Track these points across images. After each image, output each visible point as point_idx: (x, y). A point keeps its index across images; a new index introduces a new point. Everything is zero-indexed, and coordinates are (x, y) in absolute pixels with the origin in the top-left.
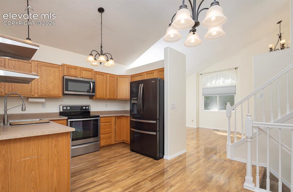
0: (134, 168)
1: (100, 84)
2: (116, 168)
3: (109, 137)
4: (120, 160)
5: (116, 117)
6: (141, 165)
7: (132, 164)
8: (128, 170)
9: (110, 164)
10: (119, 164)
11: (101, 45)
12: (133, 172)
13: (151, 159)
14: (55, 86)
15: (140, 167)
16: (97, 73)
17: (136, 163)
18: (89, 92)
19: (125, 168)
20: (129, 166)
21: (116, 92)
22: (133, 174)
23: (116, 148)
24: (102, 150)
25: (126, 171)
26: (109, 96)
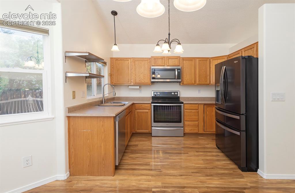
0: (199, 168)
1: (187, 69)
2: (180, 160)
3: (196, 125)
4: (193, 153)
5: (205, 104)
6: (212, 168)
7: (202, 162)
8: (190, 167)
9: (178, 153)
10: (188, 157)
11: (169, 33)
12: (192, 172)
13: (234, 166)
14: (145, 76)
15: (208, 170)
16: (184, 59)
17: (207, 163)
18: (175, 79)
19: (188, 164)
20: (195, 164)
21: (208, 77)
22: (191, 174)
23: (202, 139)
24: (186, 136)
25: (187, 168)
26: (199, 82)
